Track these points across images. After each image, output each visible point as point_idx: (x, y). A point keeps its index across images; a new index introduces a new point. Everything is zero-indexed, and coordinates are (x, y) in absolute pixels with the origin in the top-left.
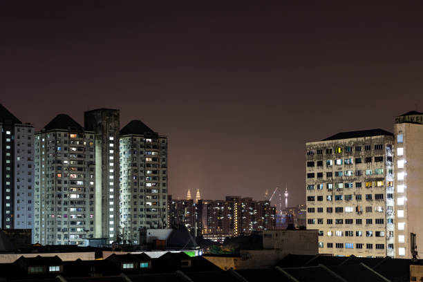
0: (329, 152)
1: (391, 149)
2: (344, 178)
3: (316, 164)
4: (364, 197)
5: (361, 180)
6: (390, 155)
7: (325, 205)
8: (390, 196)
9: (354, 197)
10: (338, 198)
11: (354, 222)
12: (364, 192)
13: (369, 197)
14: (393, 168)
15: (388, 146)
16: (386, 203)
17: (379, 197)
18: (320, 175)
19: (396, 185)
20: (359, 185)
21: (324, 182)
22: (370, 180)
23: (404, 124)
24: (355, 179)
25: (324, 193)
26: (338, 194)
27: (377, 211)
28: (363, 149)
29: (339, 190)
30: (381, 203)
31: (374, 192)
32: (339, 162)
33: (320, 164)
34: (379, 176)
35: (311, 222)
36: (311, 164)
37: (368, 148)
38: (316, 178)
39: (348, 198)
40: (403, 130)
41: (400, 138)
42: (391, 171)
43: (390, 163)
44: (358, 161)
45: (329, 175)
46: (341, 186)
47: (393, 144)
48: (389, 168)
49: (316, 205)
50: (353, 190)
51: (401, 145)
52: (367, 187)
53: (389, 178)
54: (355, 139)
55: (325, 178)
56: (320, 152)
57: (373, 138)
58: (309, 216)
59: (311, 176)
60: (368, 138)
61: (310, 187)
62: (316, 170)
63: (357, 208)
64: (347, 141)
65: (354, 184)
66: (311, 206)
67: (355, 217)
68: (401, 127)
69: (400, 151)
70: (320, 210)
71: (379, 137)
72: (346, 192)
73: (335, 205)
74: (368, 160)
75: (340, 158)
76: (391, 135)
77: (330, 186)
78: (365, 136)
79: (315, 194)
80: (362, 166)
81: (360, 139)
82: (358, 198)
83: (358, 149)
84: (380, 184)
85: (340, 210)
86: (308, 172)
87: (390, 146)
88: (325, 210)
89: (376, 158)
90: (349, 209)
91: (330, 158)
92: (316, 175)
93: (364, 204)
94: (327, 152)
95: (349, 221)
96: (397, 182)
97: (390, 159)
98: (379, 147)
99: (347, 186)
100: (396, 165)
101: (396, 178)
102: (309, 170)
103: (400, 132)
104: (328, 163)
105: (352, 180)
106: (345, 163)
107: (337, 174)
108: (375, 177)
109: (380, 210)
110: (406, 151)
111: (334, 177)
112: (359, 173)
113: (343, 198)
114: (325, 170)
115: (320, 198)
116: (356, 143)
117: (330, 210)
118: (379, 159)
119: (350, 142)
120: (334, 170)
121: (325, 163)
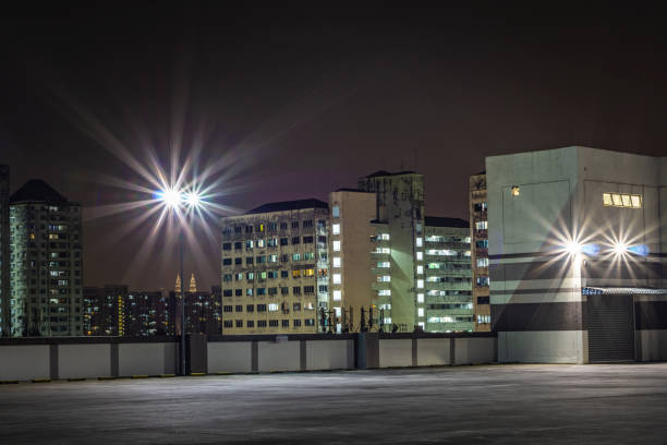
0: (249, 229)
1: (324, 226)
2: (267, 265)
3: (233, 247)
4: (291, 290)
5: (287, 267)
6: (323, 233)
7: (244, 301)
8: (323, 288)
9: (279, 291)
10: (261, 292)
11: (280, 323)
12: (291, 283)
13: (297, 290)
14: (328, 250)
15: (320, 222)
16: (317, 298)
17: (310, 290)
18: (239, 261)
19: (331, 274)
20: (285, 274)
21: (243, 270)
22: (298, 267)
23: (340, 193)
24: (281, 267)
25: (244, 286)
26: (260, 286)
27: (307, 309)
28: (289, 226)
29: (262, 281)
30: (312, 297)
31: (303, 283)
32: (261, 244)
33: (238, 246)
34: (308, 262)
35: (229, 324)
36: (227, 247)
37: (295, 225)
38: (233, 266)
39: (273, 292)
40: (339, 200)
41: (336, 212)
42: (324, 256)
43: (323, 244)
44: (283, 242)
45: (250, 260)
46: (264, 275)
47: (328, 218)
48: (321, 251)
49: (234, 301)
50: (278, 282)
51: (336, 220)
52: (295, 277)
53: (322, 265)
54: (279, 213)
55: (244, 265)
56: (238, 230)
57: (302, 211)
58: (226, 317)
59: (228, 262)
60: (295, 211)
61: (228, 278)
62: (233, 254)
63: (283, 307)
64: (269, 215)
65: (279, 272)
66: (228, 304)
67: (280, 317)
68: (337, 196)
69: (336, 229)
70: (239, 309)
71: (308, 210)
72: (270, 284)
73: (256, 302)
74: (296, 241)
75: (262, 238)
76: (323, 206)
77: (251, 276)
78: (292, 209)
79: (233, 286)
80: (289, 249)
81: (286, 213)
82: (285, 291)
83: (284, 226)
84: (311, 272)
85: (263, 308)
86: (224, 257)
87: (323, 222)
88: (245, 309)
89: (305, 238)
90: (273, 307)
91: (250, 238)
92: (233, 262)
93: (291, 299)
94: (247, 231)
95: (274, 323)
96: (332, 270)
97: (322, 239)
98: (309, 224)
99: (271, 275)
100: (332, 247)
101: (331, 264)
102: (225, 255)
103: (336, 203)
104: (248, 245)
105: (277, 268)
106: (269, 245)
107: (259, 260)
108: (303, 263)
109: (310, 307)
110: (343, 228)
111: (255, 264)
112: (284, 258)
113: (266, 291)
114: (244, 255)
115: (239, 293)
116: (282, 217)
117: (250, 308)
118: (309, 240)
119: (274, 217)
120: (255, 254)
121: (244, 245)
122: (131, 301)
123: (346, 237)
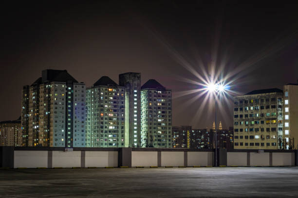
0: (246, 102)
1: (281, 100)
2: (254, 118)
3: (239, 109)
4: (265, 129)
5: (264, 119)
6: (280, 104)
7: (244, 134)
8: (280, 129)
9: (260, 130)
10: (251, 130)
11: (260, 144)
12: (265, 126)
13: (268, 130)
14: (282, 112)
15: (279, 99)
16: (277, 133)
17: (274, 130)
18: (241, 116)
19: (284, 122)
20: (262, 122)
21: (243, 120)
22: (269, 119)
23: (289, 86)
24: (260, 119)
25: (244, 127)
26: (251, 127)
27: (272, 138)
28: (265, 101)
29: (252, 125)
30: (275, 133)
31: (271, 126)
32: (252, 108)
33: (241, 109)
34: (273, 117)
35: (236, 144)
36: (236, 110)
37: (267, 100)
38: (239, 118)
39: (257, 130)
40: (288, 89)
41: (286, 94)
42: (281, 114)
43: (280, 109)
44: (262, 108)
45: (246, 116)
46: (253, 122)
47: (283, 97)
48: (279, 112)
49: (239, 134)
50: (259, 126)
51: (287, 98)
52: (267, 124)
53: (280, 118)
54: (260, 95)
55: (244, 118)
56: (241, 102)
57: (270, 94)
58: (236, 141)
59: (236, 116)
60: (267, 94)
61: (236, 124)
62: (239, 113)
63: (261, 136)
64: (256, 95)
65: (260, 121)
66: (237, 135)
67: (260, 142)
68: (287, 87)
69: (287, 102)
70: (241, 137)
71: (273, 93)
72: (256, 127)
73: (249, 134)
74: (268, 107)
75: (252, 106)
76: (281, 92)
77: (247, 123)
79: (239, 127)
80: (264, 111)
81: (263, 94)
82: (262, 130)
83: (262, 101)
84: (274, 121)
85: (252, 137)
86: (235, 114)
87: (281, 99)
88: (244, 137)
89: (272, 106)
90: (257, 137)
91: (247, 106)
92: (239, 117)
93: (265, 133)
94: (245, 102)
95: (257, 144)
96: (285, 121)
97: (280, 106)
98: (274, 100)
99: (256, 123)
100: (284, 110)
101: (284, 118)
102: (235, 113)
104: (246, 109)
105: (259, 119)
106: (255, 109)
107: (251, 115)
108: (271, 117)
109: (274, 137)
110: (290, 102)
111: (249, 118)
112: (262, 115)
113: (254, 130)
114: (244, 113)
115: (241, 130)
116: (261, 97)
117: (246, 137)
118: (274, 107)
119: (258, 96)
120: (249, 113)
121: (244, 109)
122: (193, 133)
123: (291, 106)
